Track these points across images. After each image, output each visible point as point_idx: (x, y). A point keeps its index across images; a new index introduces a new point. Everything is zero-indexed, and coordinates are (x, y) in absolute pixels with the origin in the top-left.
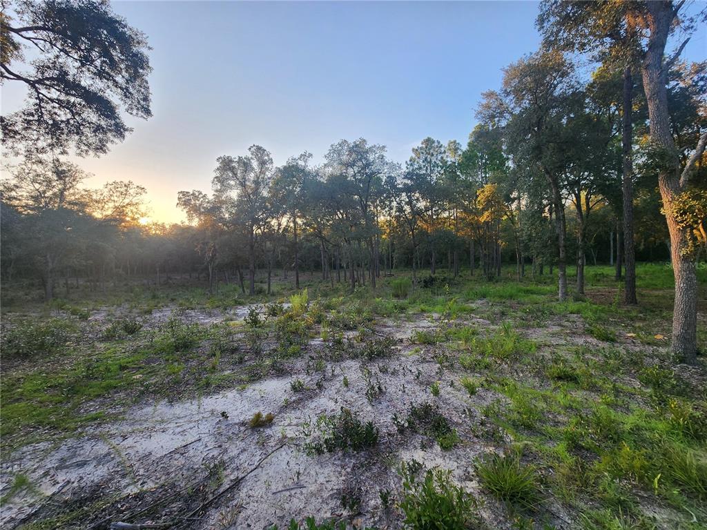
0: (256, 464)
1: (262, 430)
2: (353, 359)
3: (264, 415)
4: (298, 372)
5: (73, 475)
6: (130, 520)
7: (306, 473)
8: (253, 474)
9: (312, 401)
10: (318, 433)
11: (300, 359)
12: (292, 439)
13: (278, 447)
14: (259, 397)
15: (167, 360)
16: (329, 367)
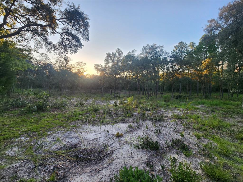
0: (118, 147)
1: (119, 138)
2: (149, 120)
3: (120, 134)
4: (130, 122)
5: (70, 140)
6: (84, 155)
7: (134, 153)
8: (117, 150)
9: (135, 132)
10: (137, 142)
11: (131, 118)
12: (129, 142)
13: (124, 144)
14: (118, 128)
15: (92, 114)
16: (141, 122)
